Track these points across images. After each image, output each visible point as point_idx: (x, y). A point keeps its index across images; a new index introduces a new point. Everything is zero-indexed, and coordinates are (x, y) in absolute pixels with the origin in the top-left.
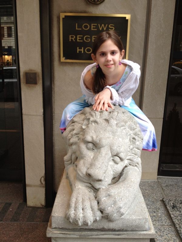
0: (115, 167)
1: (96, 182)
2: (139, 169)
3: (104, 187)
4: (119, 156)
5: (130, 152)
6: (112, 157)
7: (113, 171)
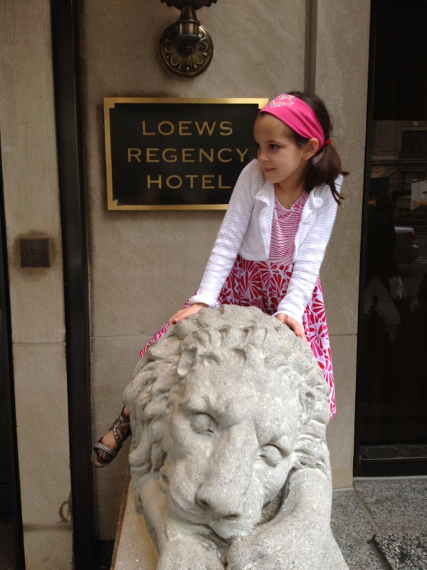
0: (268, 476)
1: (222, 520)
2: (325, 473)
3: (244, 534)
4: (278, 445)
5: (302, 430)
6: (259, 450)
7: (266, 487)
